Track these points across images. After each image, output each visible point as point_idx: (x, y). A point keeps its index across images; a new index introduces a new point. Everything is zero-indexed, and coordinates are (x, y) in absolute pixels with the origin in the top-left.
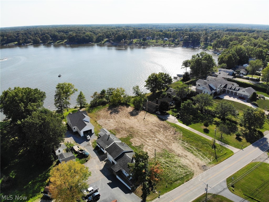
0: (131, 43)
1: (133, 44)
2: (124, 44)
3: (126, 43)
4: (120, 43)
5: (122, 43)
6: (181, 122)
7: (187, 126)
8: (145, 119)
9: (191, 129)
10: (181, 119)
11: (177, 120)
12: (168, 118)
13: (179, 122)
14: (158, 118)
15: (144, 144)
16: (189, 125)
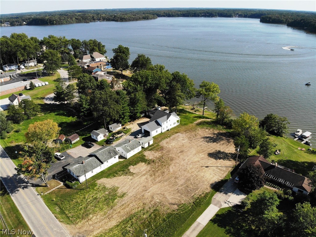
6: (224, 212)
7: (211, 220)
8: (206, 168)
9: (198, 226)
10: (238, 212)
11: (225, 206)
12: (229, 194)
13: (221, 210)
14: (219, 182)
15: (134, 175)
16: (215, 223)
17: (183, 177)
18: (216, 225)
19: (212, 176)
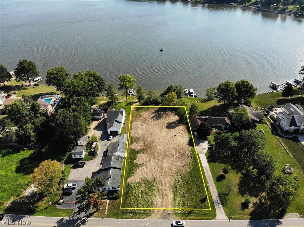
0: (283, 11)
1: (286, 12)
2: (274, 10)
3: (277, 10)
4: (269, 9)
5: (271, 9)
6: (208, 155)
7: (208, 162)
8: (175, 137)
9: (206, 168)
10: (213, 151)
11: (205, 151)
12: (200, 144)
13: (206, 154)
14: (189, 140)
15: (144, 164)
16: (211, 162)
17: (171, 149)
18: (212, 163)
19: (183, 140)
